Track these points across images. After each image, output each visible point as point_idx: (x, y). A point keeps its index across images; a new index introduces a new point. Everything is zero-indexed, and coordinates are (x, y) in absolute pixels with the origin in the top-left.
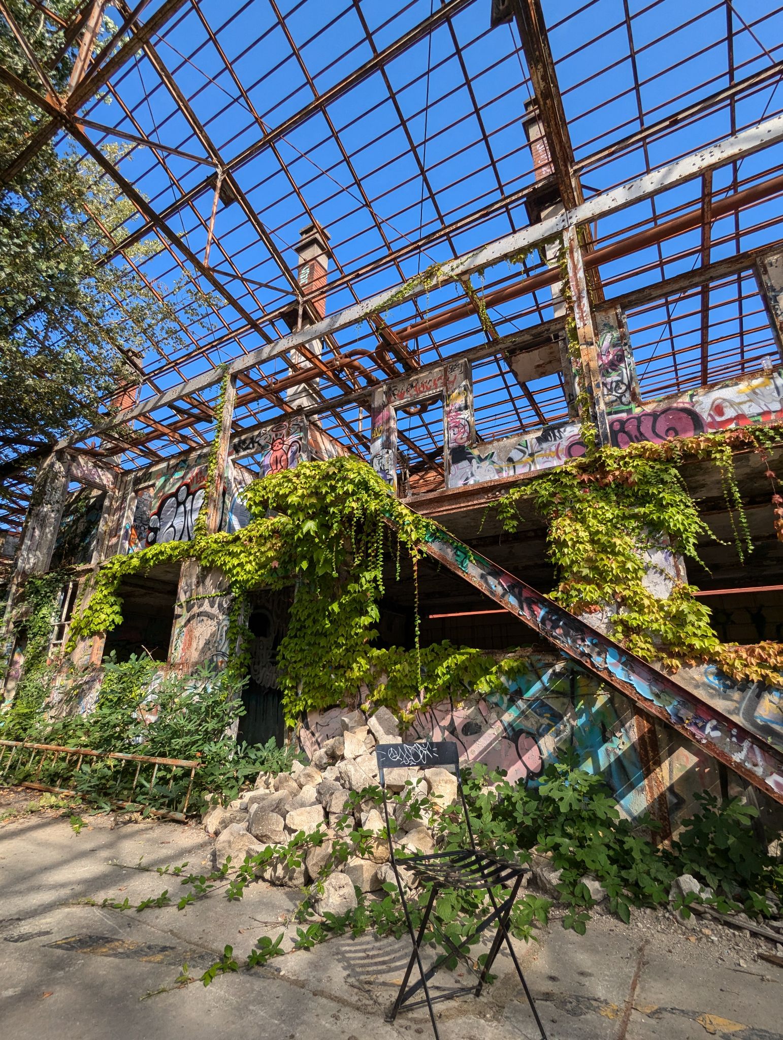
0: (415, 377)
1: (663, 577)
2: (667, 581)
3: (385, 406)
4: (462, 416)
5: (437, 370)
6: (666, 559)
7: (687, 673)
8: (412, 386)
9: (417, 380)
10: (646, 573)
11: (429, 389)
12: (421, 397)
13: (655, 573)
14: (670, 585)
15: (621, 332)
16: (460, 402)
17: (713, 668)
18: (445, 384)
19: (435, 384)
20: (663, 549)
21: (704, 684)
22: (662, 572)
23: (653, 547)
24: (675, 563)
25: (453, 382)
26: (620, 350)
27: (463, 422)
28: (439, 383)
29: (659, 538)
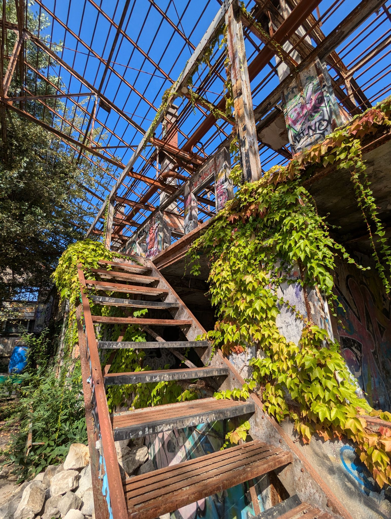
0: (201, 170)
1: (294, 317)
2: (298, 321)
3: (189, 193)
4: (224, 187)
5: (211, 161)
6: (297, 295)
7: (320, 447)
8: (200, 177)
9: (202, 171)
10: (279, 312)
11: (208, 175)
12: (204, 182)
13: (287, 311)
14: (301, 327)
15: (319, 78)
16: (222, 178)
17: (350, 451)
18: (215, 169)
19: (210, 171)
20: (294, 282)
21: (340, 470)
22: (293, 311)
23: (284, 280)
24: (306, 298)
25: (219, 166)
26: (320, 94)
27: (225, 191)
28: (212, 169)
29: (290, 269)
